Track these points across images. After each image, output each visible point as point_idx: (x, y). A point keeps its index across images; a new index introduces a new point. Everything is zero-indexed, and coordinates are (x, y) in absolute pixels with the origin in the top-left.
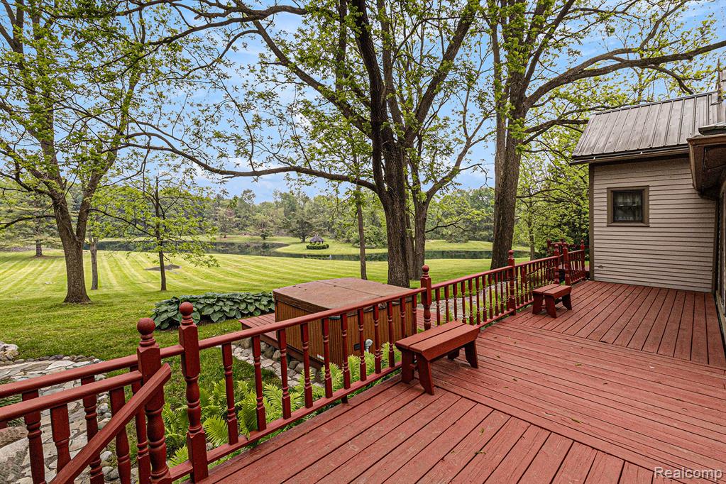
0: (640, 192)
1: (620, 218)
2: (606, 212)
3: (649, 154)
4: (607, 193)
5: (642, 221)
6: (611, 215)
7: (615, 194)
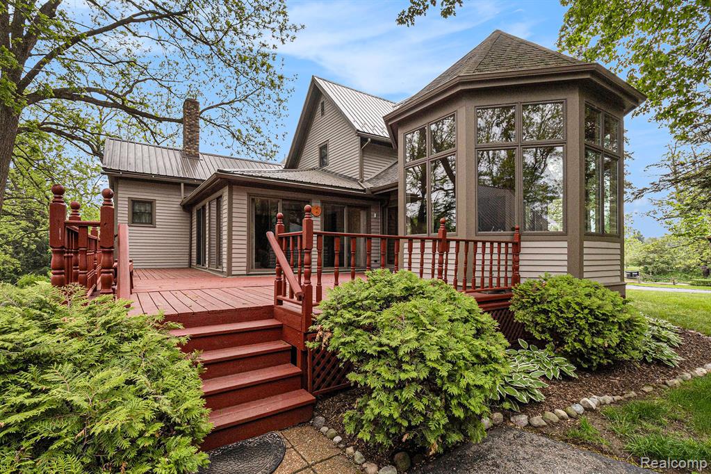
0: (151, 203)
1: (136, 221)
2: (127, 216)
3: (157, 178)
4: (128, 201)
5: (151, 224)
6: (131, 218)
7: (134, 202)
